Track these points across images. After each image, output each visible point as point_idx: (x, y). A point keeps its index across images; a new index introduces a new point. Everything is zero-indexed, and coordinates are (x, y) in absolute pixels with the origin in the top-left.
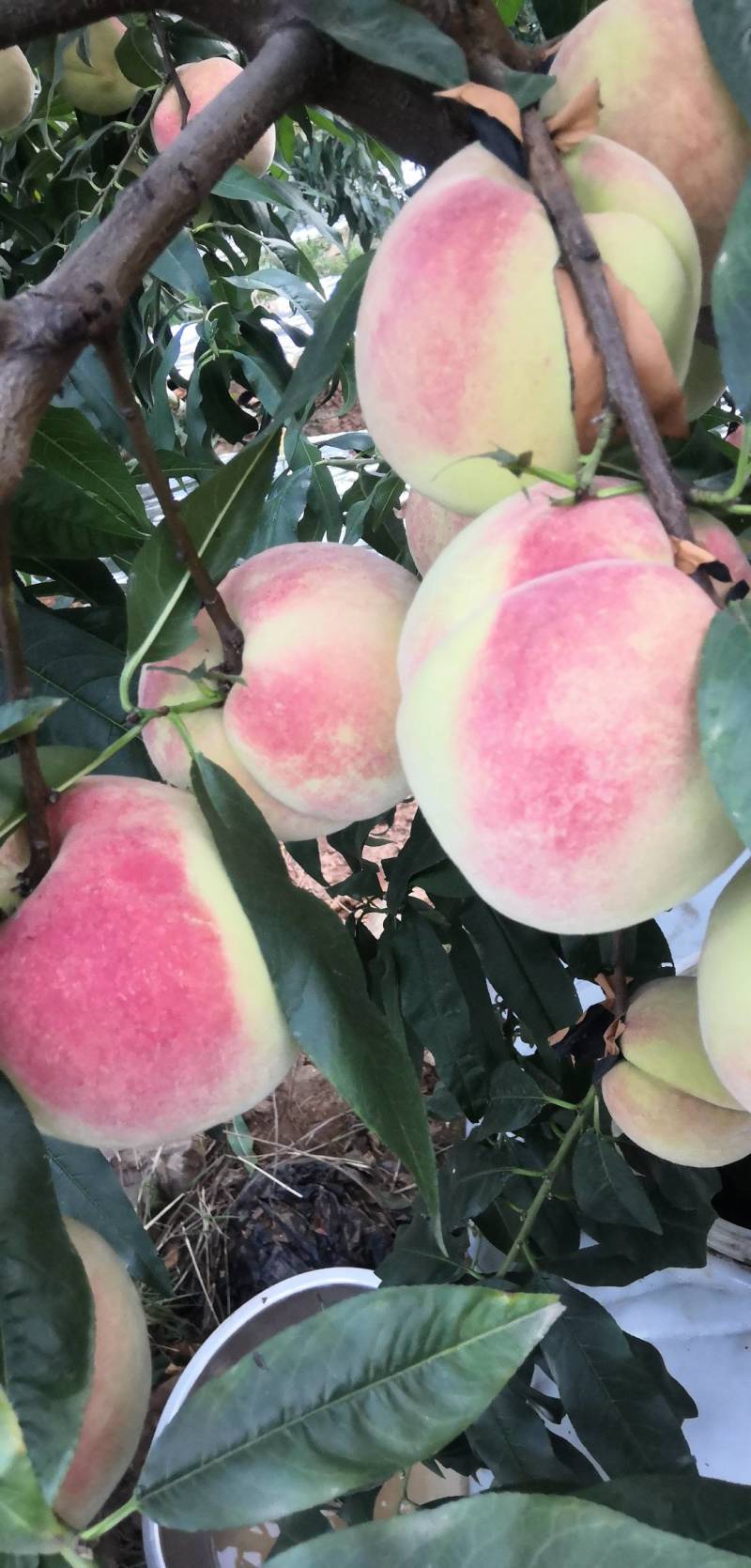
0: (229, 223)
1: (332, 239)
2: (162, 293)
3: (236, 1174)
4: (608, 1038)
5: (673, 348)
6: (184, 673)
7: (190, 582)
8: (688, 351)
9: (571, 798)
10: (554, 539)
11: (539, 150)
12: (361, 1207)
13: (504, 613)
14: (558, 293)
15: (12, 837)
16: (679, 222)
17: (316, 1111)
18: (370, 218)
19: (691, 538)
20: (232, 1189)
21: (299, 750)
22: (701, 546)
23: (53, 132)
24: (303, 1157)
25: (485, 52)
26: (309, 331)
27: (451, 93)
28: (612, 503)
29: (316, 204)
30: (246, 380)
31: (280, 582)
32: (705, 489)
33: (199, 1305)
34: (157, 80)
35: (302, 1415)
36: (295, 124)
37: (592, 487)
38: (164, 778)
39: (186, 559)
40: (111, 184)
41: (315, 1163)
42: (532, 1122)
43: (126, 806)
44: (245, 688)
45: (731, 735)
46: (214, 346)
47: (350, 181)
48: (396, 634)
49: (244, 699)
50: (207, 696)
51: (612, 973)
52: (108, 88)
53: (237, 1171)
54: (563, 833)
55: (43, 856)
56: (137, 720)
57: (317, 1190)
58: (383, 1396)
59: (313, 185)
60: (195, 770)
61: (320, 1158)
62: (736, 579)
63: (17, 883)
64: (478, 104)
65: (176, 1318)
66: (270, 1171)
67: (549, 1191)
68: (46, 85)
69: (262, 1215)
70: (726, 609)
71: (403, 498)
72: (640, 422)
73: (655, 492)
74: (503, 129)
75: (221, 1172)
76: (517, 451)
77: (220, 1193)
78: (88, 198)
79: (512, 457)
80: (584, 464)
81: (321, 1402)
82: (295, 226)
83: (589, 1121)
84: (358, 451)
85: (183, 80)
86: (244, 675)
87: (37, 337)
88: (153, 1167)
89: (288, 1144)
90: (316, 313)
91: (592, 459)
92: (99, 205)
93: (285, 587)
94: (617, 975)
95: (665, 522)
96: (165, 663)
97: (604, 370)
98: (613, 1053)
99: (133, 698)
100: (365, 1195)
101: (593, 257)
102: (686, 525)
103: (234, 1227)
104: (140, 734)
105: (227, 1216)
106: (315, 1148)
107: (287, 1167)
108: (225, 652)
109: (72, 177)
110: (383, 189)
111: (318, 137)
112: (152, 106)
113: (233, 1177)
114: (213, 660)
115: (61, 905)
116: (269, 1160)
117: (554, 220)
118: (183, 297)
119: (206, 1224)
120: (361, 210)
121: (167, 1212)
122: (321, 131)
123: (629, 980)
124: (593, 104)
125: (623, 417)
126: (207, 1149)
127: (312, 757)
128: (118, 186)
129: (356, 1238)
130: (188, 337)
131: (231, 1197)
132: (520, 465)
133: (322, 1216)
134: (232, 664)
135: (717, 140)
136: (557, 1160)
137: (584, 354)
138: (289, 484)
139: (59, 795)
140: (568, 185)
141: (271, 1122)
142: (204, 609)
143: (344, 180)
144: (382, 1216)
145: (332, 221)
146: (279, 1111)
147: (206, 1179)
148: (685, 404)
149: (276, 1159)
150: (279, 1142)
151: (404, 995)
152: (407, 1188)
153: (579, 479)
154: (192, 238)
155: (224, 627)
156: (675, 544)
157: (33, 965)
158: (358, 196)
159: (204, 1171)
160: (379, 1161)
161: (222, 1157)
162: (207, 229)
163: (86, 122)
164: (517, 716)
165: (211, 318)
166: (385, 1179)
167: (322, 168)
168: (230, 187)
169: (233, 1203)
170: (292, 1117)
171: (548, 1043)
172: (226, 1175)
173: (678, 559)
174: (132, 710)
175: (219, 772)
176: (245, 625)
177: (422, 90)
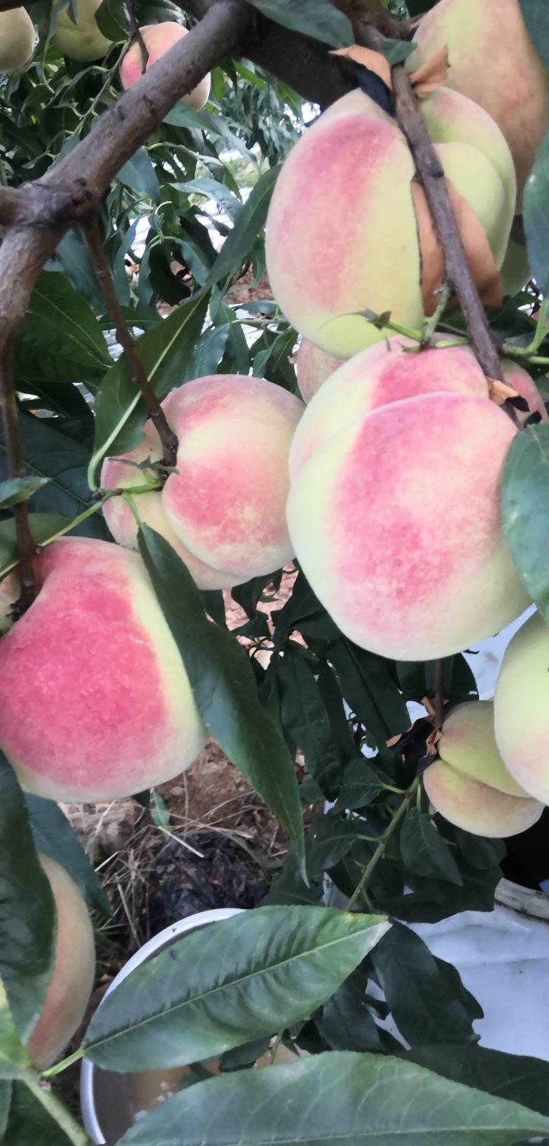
0: (174, 143)
1: (249, 159)
2: (124, 194)
3: (156, 839)
4: (429, 743)
5: (494, 242)
6: (134, 464)
7: (141, 399)
8: (505, 246)
9: (409, 561)
10: (404, 375)
11: (403, 96)
12: (246, 865)
13: (366, 428)
14: (413, 198)
15: (7, 579)
16: (502, 153)
17: (216, 796)
18: (277, 146)
19: (501, 379)
20: (153, 850)
21: (217, 523)
22: (510, 385)
23: (47, 72)
24: (205, 828)
25: (366, 24)
26: (231, 225)
27: (341, 52)
28: (446, 352)
29: (238, 134)
30: (183, 259)
31: (206, 401)
32: (513, 345)
33: (126, 933)
34: (125, 37)
35: (203, 994)
36: (225, 74)
37: (432, 340)
38: (117, 541)
39: (138, 382)
40: (89, 112)
41: (214, 833)
42: (373, 802)
43: (89, 559)
44: (178, 477)
45: (524, 519)
46: (160, 233)
47: (263, 118)
48: (287, 442)
49: (177, 485)
50: (151, 483)
51: (434, 697)
52: (89, 41)
53: (157, 837)
54: (403, 586)
55: (29, 592)
56: (100, 497)
57: (214, 853)
58: (261, 983)
59: (236, 120)
60: (140, 535)
61: (218, 829)
62: (532, 411)
63: (10, 611)
64: (360, 61)
65: (109, 941)
66: (181, 838)
67: (383, 852)
68: (43, 37)
69: (174, 869)
70: (524, 429)
71: (296, 348)
72: (468, 293)
73: (477, 344)
74: (378, 79)
75: (146, 837)
76: (379, 312)
77: (144, 853)
78: (72, 121)
79: (375, 315)
80: (427, 324)
81: (216, 986)
82: (222, 150)
83: (413, 803)
84: (263, 314)
85: (145, 37)
86: (177, 467)
87: (39, 216)
88: (97, 832)
89: (195, 819)
90: (235, 211)
91: (433, 320)
92: (80, 127)
93: (209, 406)
94: (437, 697)
95: (483, 366)
96: (120, 457)
97: (444, 256)
98: (433, 754)
99: (97, 483)
100: (249, 857)
101: (439, 174)
102: (498, 369)
103: (153, 877)
104: (100, 510)
105: (149, 869)
106: (215, 822)
107: (194, 836)
108: (164, 450)
109: (61, 105)
110: (287, 125)
111: (241, 85)
112: (121, 55)
113: (154, 841)
114: (156, 457)
115: (41, 626)
116: (181, 830)
117: (412, 147)
118: (138, 197)
119: (133, 875)
120: (270, 139)
121: (106, 865)
122: (243, 80)
123: (446, 702)
124: (442, 65)
125: (457, 290)
126: (136, 819)
127: (225, 529)
128: (94, 113)
129: (242, 888)
130: (142, 227)
131: (152, 856)
132: (381, 321)
133: (218, 871)
134: (169, 459)
135: (532, 96)
136: (389, 831)
137: (430, 244)
138: (212, 336)
139: (42, 548)
140: (423, 121)
141: (183, 802)
142: (150, 420)
143: (258, 118)
144: (261, 873)
145: (249, 146)
146: (189, 795)
147: (133, 843)
148: (500, 285)
149: (186, 829)
150: (189, 817)
151: (284, 708)
152: (280, 853)
153: (423, 333)
154: (146, 153)
155: (164, 432)
156: (490, 384)
157: (20, 668)
158: (269, 129)
159: (133, 836)
160: (260, 833)
161: (147, 827)
162: (158, 147)
163: (72, 65)
164: (372, 501)
165: (159, 213)
166: (264, 846)
167: (243, 108)
168: (175, 118)
169: (153, 860)
170: (198, 799)
171: (386, 745)
172: (149, 840)
173: (492, 394)
174: (96, 491)
175: (157, 537)
176: (179, 433)
177: (320, 50)
